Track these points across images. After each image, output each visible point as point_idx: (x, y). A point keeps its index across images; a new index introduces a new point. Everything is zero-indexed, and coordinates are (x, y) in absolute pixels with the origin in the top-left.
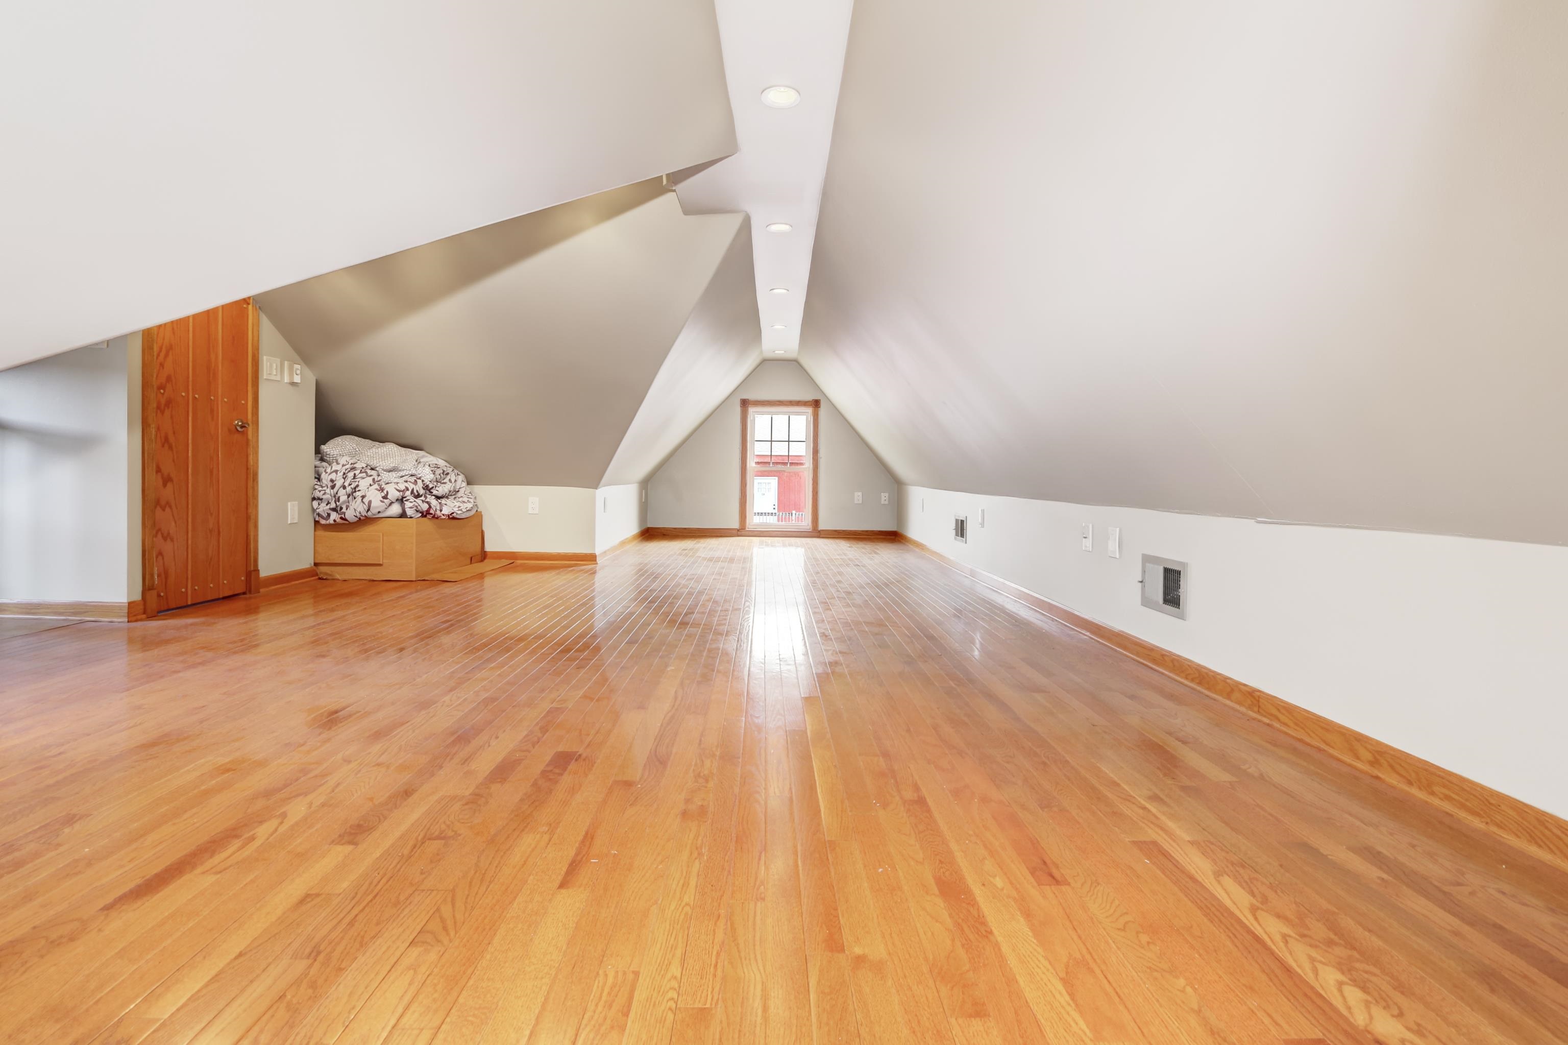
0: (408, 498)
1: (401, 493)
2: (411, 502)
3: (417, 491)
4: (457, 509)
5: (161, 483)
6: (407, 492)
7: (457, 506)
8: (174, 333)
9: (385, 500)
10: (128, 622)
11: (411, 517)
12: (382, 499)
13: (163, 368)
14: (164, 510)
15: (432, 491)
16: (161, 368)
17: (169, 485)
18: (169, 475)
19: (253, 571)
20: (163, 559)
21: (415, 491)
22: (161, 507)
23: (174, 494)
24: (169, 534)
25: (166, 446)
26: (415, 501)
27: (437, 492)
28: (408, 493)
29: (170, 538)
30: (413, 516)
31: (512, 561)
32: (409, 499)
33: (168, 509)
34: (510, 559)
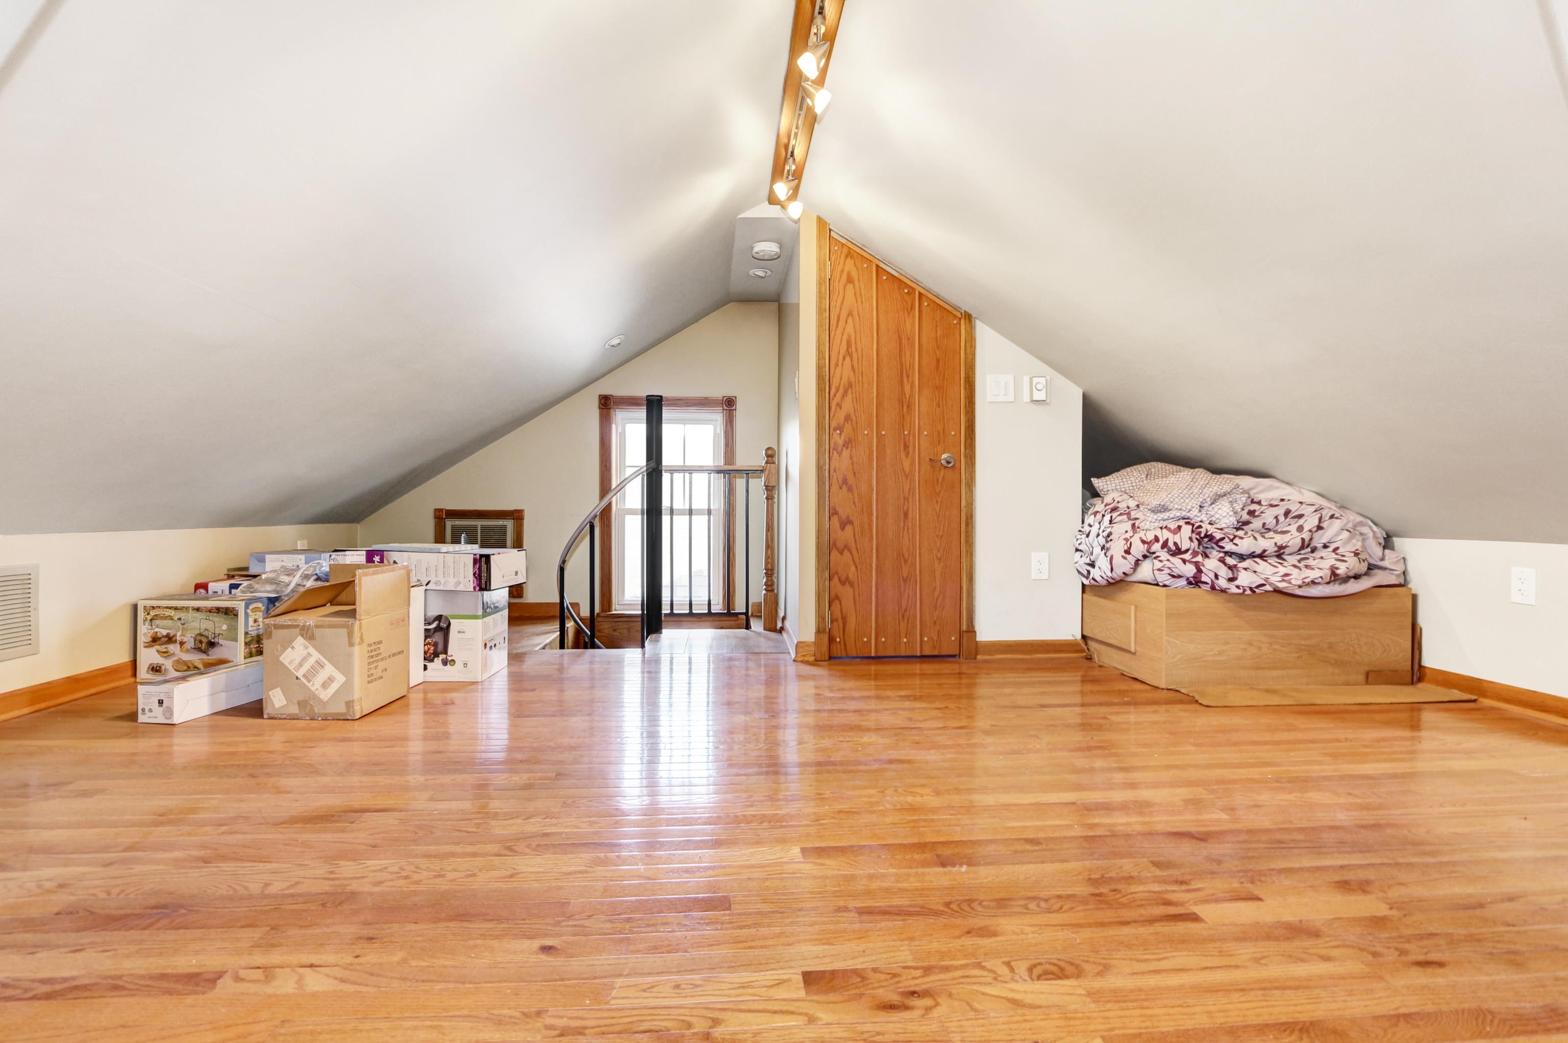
0: (1157, 554)
1: (1146, 545)
2: (1161, 561)
3: (1175, 544)
4: (1280, 579)
5: (838, 526)
6: (1156, 543)
7: (1282, 574)
8: (854, 370)
9: (1127, 556)
10: (794, 661)
11: (1165, 586)
12: (1124, 555)
13: (841, 408)
14: (841, 553)
15: (1221, 544)
16: (838, 408)
17: (848, 528)
18: (848, 517)
19: (965, 631)
20: (840, 603)
21: (1171, 544)
22: (838, 550)
23: (854, 537)
24: (847, 578)
25: (844, 488)
26: (1168, 560)
27: (1234, 547)
28: (1156, 547)
29: (849, 583)
30: (1167, 583)
31: (1474, 697)
32: (1158, 557)
33: (846, 552)
34: (1471, 693)
